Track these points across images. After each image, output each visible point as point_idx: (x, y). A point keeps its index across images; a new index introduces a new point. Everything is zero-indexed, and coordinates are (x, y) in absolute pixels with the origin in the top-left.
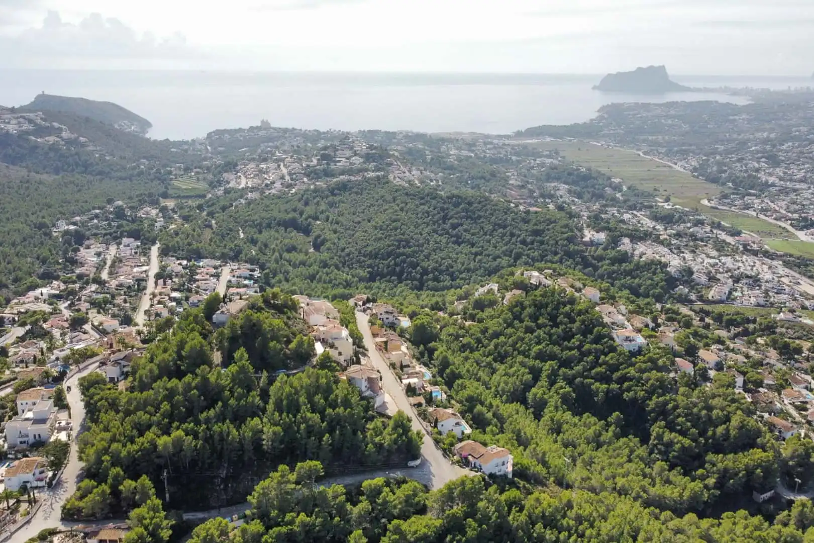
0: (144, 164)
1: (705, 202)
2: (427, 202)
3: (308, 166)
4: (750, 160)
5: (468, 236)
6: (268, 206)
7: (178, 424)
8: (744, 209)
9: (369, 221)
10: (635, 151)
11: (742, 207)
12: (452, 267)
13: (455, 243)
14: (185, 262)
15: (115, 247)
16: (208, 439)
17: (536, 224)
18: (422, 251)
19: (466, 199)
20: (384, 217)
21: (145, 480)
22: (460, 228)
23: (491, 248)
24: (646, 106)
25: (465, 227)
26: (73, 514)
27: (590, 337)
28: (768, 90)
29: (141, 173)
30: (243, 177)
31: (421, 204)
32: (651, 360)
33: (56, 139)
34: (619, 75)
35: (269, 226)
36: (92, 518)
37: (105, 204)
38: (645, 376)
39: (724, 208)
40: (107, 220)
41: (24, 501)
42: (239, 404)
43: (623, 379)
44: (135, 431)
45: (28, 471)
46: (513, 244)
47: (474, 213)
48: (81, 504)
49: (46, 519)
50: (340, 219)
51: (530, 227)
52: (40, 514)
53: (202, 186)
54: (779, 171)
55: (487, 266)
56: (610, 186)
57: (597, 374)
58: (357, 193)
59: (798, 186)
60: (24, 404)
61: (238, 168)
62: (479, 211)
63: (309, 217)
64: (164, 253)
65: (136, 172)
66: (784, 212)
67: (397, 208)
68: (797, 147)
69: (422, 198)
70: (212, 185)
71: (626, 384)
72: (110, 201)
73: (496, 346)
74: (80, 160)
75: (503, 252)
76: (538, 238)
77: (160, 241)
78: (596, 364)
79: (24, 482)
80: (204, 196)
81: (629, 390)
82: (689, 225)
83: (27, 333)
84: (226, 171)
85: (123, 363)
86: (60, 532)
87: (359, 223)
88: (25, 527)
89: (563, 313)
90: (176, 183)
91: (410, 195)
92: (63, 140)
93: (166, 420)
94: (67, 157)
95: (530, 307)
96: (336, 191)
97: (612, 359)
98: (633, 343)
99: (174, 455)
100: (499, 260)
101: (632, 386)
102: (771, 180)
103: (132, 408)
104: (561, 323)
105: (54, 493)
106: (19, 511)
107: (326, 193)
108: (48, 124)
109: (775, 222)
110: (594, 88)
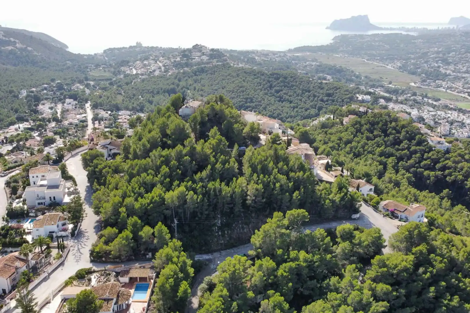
0: (69, 63)
1: (413, 84)
2: (258, 77)
3: (175, 61)
4: (432, 62)
5: (287, 97)
6: (155, 82)
7: (178, 182)
8: (437, 87)
9: (223, 89)
10: (361, 59)
11: (436, 86)
12: (281, 115)
13: (279, 101)
14: (109, 112)
15: (61, 105)
16: (206, 194)
17: (327, 90)
18: (261, 106)
19: (282, 75)
20: (233, 85)
21: (160, 226)
22: (281, 92)
23: (302, 104)
24: (361, 36)
25: (284, 91)
26: (101, 257)
27: (414, 142)
28: (427, 29)
29: (68, 68)
30: (133, 69)
31: (255, 78)
32: (460, 155)
33: (12, 48)
34: (342, 20)
35: (158, 93)
36: (118, 260)
37: (50, 82)
38: (459, 165)
39: (425, 87)
40: (52, 91)
41: (54, 247)
42: (223, 167)
43: (444, 168)
44: (142, 188)
45: (53, 223)
46: (316, 101)
47: (289, 84)
48: (108, 248)
49: (77, 261)
50: (203, 88)
51: (324, 91)
52: (70, 257)
53: (107, 75)
54: (452, 67)
55: (302, 114)
56: (354, 76)
57: (425, 165)
58: (211, 74)
59: (464, 76)
60: (35, 177)
61: (130, 64)
62: (292, 82)
63: (184, 87)
64: (95, 107)
65: (65, 67)
66: (462, 89)
67: (240, 80)
68: (458, 55)
69: (255, 75)
70: (115, 74)
71: (447, 171)
72: (53, 80)
73: (351, 148)
74: (29, 59)
75: (311, 106)
76: (331, 98)
77: (90, 100)
78: (422, 159)
79: (50, 232)
80: (111, 79)
81: (450, 175)
82: (409, 95)
83: (14, 148)
84: (122, 66)
85: (110, 147)
86: (94, 272)
87: (216, 90)
88: (60, 269)
89: (390, 127)
90: (91, 73)
91: (247, 73)
92: (17, 49)
93: (168, 180)
94: (21, 58)
95: (366, 125)
96: (197, 73)
97: (433, 155)
98: (443, 145)
99: (179, 207)
100: (309, 111)
101: (452, 172)
102: (448, 72)
103: (135, 172)
104: (391, 134)
105: (78, 241)
106: (51, 256)
107: (192, 74)
108: (7, 39)
109: (457, 94)
110: (327, 28)
